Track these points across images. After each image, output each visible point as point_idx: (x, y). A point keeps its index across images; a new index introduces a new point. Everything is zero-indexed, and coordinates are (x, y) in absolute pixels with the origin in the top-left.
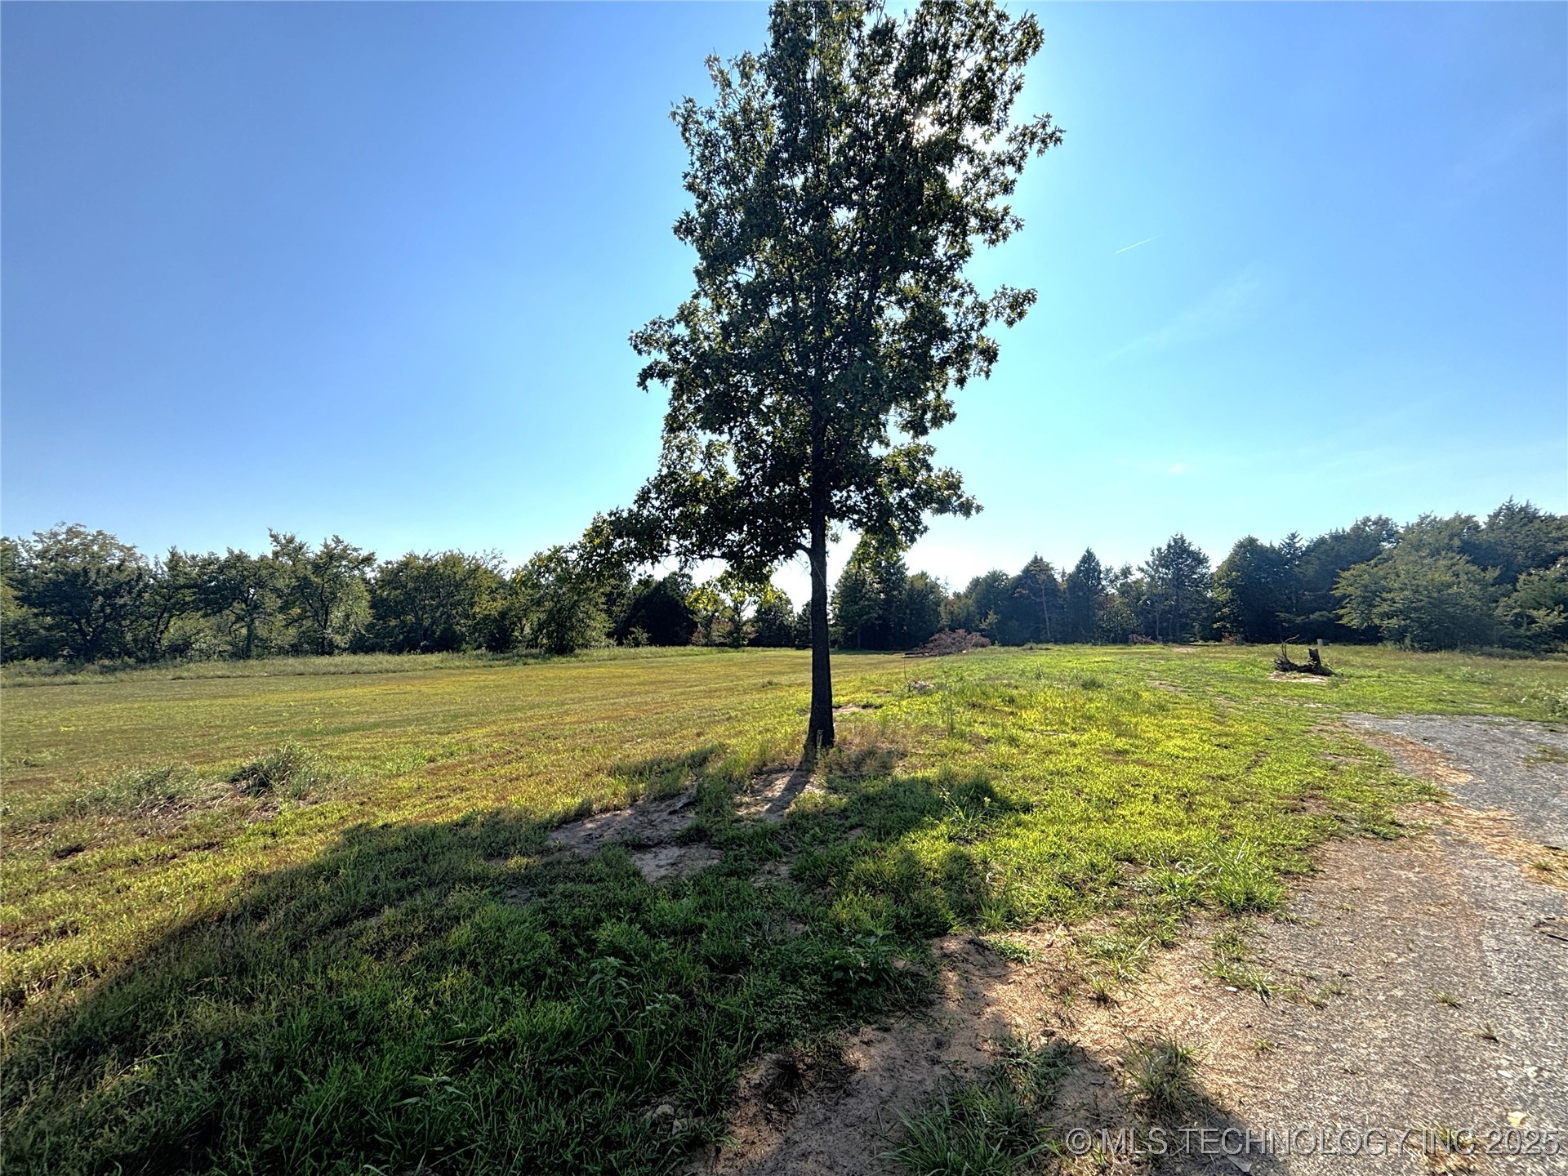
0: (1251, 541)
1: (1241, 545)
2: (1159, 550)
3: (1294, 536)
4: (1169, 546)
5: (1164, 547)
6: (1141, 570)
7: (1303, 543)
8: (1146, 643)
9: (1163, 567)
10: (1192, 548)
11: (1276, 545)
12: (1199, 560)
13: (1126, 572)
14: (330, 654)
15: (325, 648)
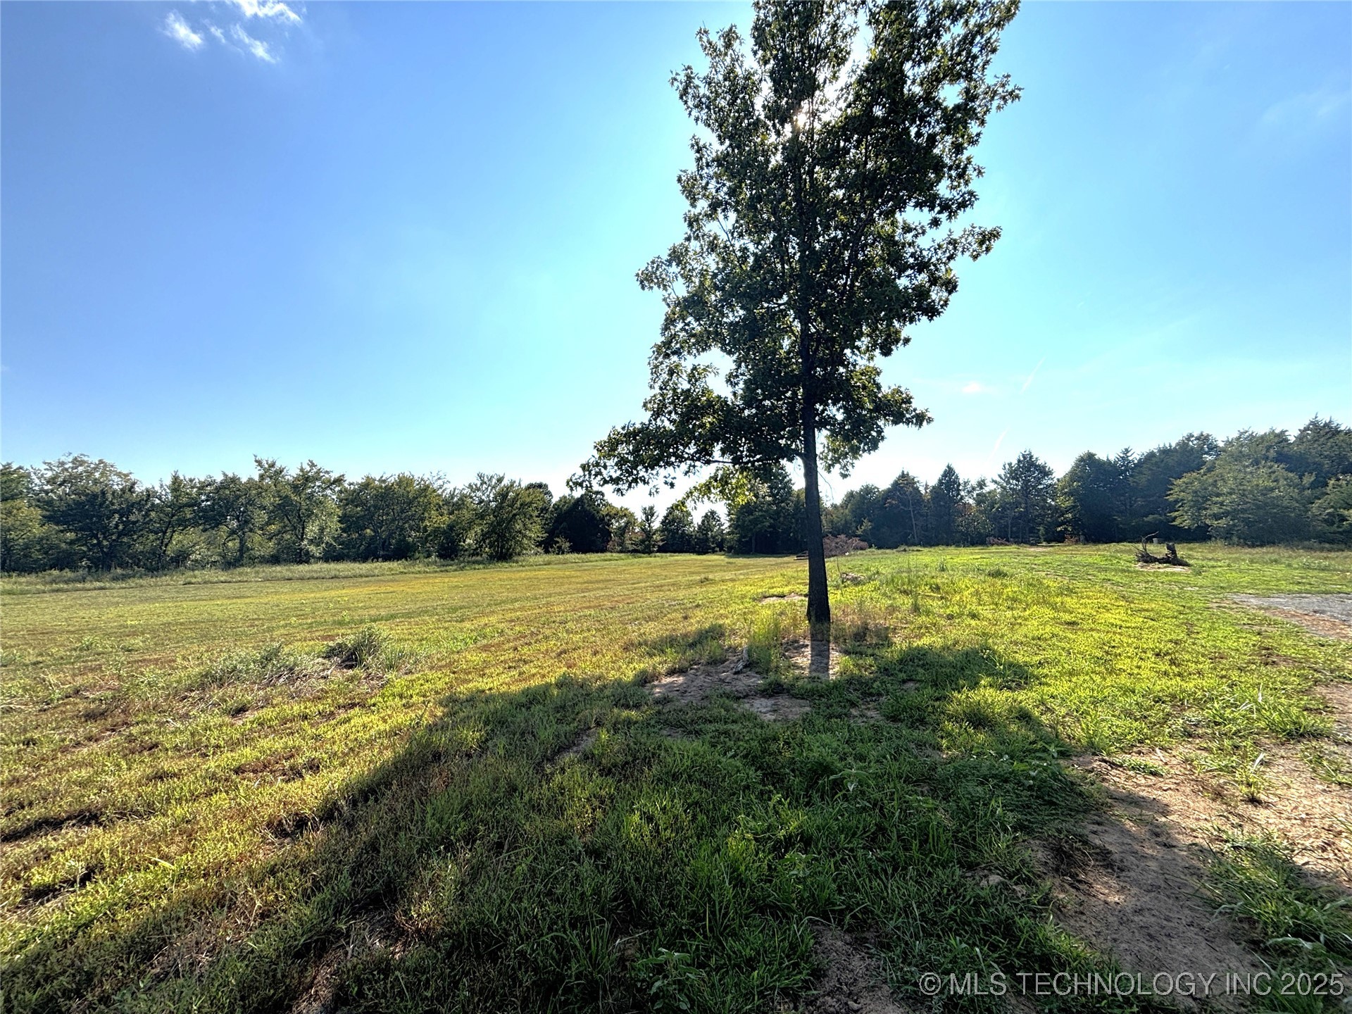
0: (1090, 456)
1: (1081, 460)
2: (1010, 464)
3: (1127, 451)
4: (1019, 461)
5: (1014, 462)
6: (995, 482)
7: (1135, 456)
8: (1002, 544)
9: (1013, 478)
10: (1039, 462)
11: (1112, 459)
12: (1045, 472)
13: (981, 484)
14: (307, 562)
15: (302, 557)
